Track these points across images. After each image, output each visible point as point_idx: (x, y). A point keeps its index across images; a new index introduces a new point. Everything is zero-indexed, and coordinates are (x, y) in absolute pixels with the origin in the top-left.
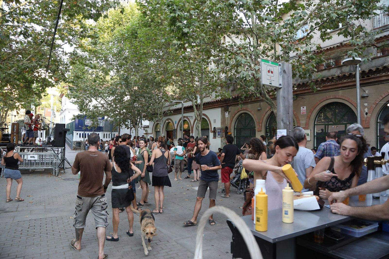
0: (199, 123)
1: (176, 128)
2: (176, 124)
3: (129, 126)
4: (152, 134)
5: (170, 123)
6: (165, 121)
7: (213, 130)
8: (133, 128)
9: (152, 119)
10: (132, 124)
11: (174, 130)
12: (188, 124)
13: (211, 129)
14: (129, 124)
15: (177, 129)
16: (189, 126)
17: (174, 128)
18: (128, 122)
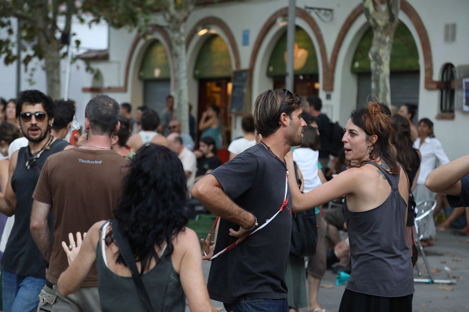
0: (384, 43)
1: (245, 65)
2: (246, 42)
3: (14, 51)
4: (124, 90)
5: (216, 43)
6: (194, 32)
7: (437, 76)
8: (35, 60)
9: (132, 20)
10: (29, 38)
11: (239, 73)
12: (310, 48)
13: (429, 70)
14: (13, 39)
15: (251, 71)
16: (312, 58)
17: (238, 63)
18: (10, 32)
